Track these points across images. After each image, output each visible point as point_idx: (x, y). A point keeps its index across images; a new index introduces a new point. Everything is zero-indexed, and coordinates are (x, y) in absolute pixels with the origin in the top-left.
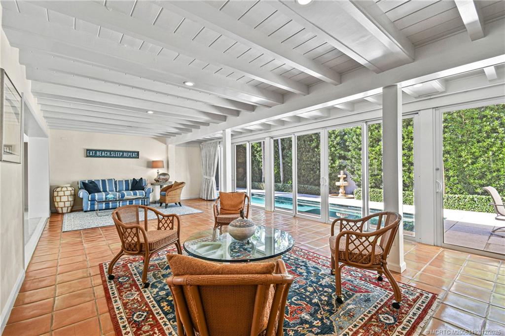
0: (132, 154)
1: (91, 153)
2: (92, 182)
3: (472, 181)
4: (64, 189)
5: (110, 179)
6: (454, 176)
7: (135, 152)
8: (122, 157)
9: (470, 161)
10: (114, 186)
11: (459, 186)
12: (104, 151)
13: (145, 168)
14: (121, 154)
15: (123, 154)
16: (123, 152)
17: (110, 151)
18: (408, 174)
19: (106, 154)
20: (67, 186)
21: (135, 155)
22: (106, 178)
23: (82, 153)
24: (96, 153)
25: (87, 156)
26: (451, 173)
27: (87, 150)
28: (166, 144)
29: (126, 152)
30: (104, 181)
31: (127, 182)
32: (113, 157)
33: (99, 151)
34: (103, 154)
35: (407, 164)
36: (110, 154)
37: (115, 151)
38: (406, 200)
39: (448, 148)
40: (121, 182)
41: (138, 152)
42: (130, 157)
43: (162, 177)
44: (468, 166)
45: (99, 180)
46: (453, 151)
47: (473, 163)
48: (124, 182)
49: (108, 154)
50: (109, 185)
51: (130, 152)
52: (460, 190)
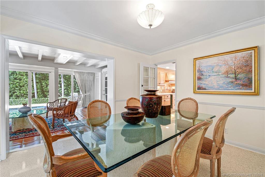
3: (46, 93)
6: (40, 92)
9: (45, 86)
11: (41, 95)
18: (19, 91)
26: (39, 91)
35: (19, 87)
38: (21, 103)
39: (38, 81)
44: (44, 88)
46: (40, 82)
47: (46, 87)
52: (42, 96)
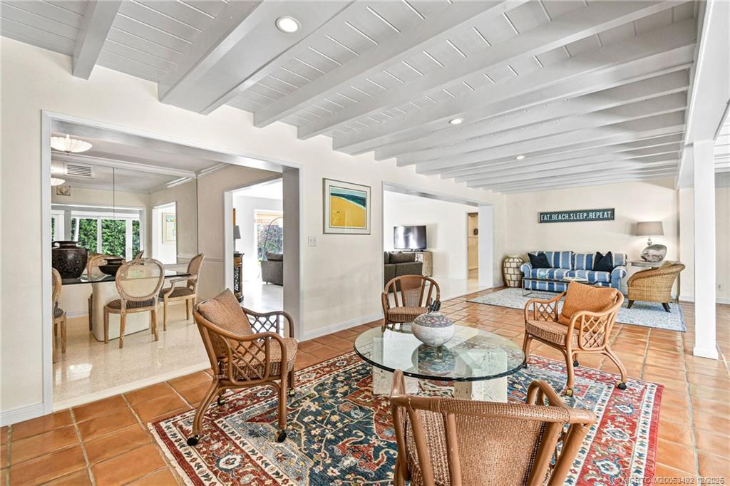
0: (603, 214)
1: (546, 218)
2: (541, 254)
4: (511, 260)
5: (565, 252)
7: (607, 210)
8: (587, 219)
10: (570, 262)
12: (561, 213)
13: (627, 236)
14: (585, 214)
15: (588, 216)
16: (587, 212)
17: (569, 213)
19: (564, 217)
20: (514, 257)
21: (609, 214)
22: (560, 250)
23: (536, 218)
24: (551, 217)
25: (541, 222)
27: (541, 214)
28: (673, 188)
29: (592, 211)
30: (557, 254)
31: (589, 256)
32: (573, 220)
33: (555, 213)
34: (560, 218)
36: (570, 216)
37: (576, 212)
40: (581, 256)
41: (613, 210)
42: (599, 219)
43: (652, 252)
45: (551, 253)
48: (585, 257)
49: (567, 217)
50: (563, 260)
51: (599, 211)
